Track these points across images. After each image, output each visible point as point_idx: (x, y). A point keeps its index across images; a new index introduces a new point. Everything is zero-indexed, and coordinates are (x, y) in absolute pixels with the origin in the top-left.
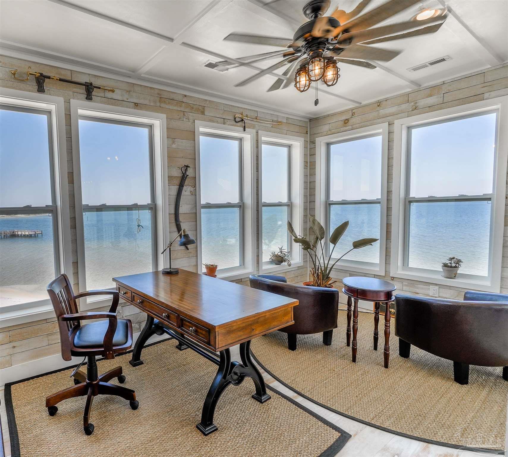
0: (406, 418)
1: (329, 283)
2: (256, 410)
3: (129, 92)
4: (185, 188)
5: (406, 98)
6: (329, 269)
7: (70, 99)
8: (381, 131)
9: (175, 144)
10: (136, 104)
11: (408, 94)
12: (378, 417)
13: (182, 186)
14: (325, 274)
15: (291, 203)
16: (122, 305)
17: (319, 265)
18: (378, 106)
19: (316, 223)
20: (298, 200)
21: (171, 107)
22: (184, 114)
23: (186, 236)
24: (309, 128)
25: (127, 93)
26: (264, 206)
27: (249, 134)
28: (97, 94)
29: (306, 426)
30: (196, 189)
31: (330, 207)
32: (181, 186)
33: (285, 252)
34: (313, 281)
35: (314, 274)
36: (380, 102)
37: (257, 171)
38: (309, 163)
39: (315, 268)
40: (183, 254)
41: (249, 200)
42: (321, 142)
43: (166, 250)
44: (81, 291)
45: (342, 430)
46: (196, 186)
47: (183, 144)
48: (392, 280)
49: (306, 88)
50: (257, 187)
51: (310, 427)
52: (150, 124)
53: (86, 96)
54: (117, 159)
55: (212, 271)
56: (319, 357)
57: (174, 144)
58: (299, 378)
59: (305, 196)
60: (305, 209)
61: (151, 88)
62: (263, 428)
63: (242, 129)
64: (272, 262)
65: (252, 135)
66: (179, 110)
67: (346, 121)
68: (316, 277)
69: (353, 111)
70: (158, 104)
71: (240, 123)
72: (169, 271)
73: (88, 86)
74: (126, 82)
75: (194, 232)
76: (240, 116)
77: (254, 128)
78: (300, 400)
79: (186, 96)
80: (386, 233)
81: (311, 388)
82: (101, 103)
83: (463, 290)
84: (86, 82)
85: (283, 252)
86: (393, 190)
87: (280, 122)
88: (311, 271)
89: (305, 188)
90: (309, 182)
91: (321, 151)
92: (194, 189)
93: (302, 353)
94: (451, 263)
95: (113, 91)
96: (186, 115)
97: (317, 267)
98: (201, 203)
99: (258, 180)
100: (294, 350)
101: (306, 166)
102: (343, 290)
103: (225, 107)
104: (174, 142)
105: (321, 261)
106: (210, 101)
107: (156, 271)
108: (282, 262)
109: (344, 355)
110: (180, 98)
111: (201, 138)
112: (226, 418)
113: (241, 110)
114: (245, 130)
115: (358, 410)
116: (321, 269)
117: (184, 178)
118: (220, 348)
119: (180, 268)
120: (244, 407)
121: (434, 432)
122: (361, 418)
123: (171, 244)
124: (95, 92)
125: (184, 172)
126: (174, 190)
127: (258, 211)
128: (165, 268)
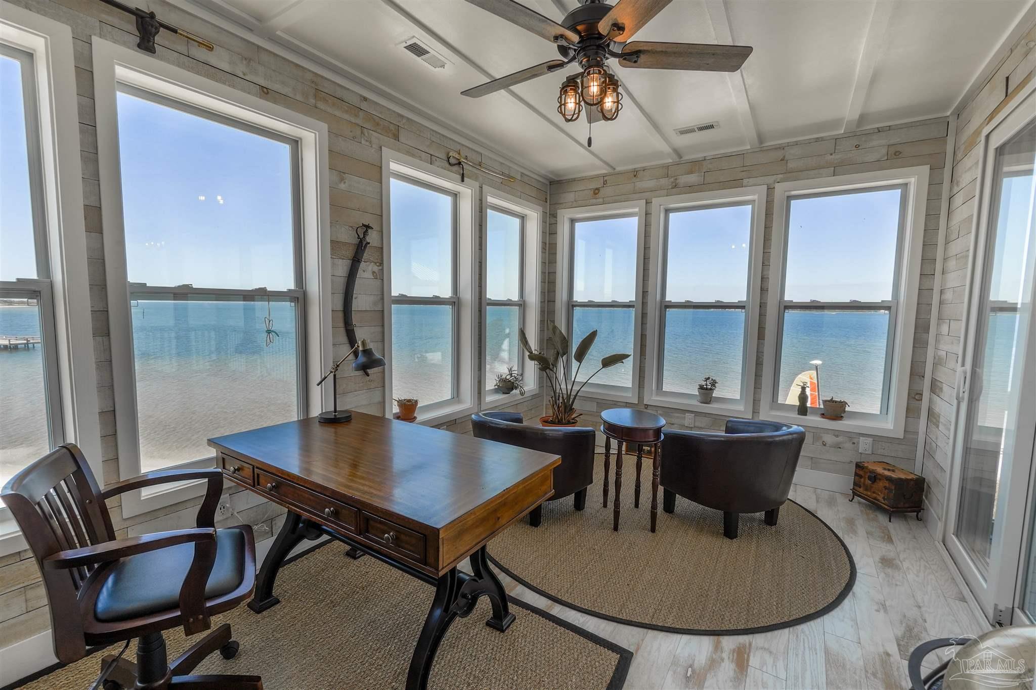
0: (689, 605)
1: (573, 417)
2: (495, 648)
3: (247, 61)
4: (363, 265)
5: (666, 170)
6: (572, 397)
7: (90, 36)
8: (637, 210)
9: (345, 183)
10: (265, 90)
11: (667, 167)
12: (658, 611)
13: (359, 262)
14: (568, 404)
15: (524, 301)
16: (230, 492)
17: (560, 392)
18: (635, 176)
19: (558, 332)
20: (533, 297)
21: (338, 113)
22: (362, 133)
23: (367, 352)
24: (549, 195)
25: (244, 62)
26: (489, 304)
27: (469, 186)
28: (167, 42)
29: (572, 655)
30: (382, 270)
31: (573, 310)
32: (356, 261)
33: (516, 375)
34: (552, 415)
35: (553, 405)
36: (637, 171)
37: (481, 249)
38: (547, 245)
39: (556, 397)
40: (359, 384)
41: (467, 294)
42: (564, 215)
43: (325, 378)
44: (125, 476)
45: (620, 648)
46: (383, 263)
47: (359, 185)
48: (646, 408)
49: (575, 116)
50: (480, 275)
51: (578, 655)
52: (295, 137)
53: (138, 40)
54: (222, 202)
55: (408, 410)
56: (573, 531)
57: (343, 182)
58: (551, 572)
59: (543, 293)
60: (542, 312)
61: (297, 65)
62: (510, 681)
63: (459, 177)
64: (498, 390)
65: (473, 190)
66: (354, 122)
67: (597, 191)
68: (556, 409)
69: (605, 178)
70: (312, 101)
71: (456, 168)
72: (333, 417)
73: (142, 17)
74: (242, 38)
75: (380, 344)
76: (457, 156)
77: (476, 179)
78: (557, 611)
79: (365, 99)
80: (640, 346)
81: (569, 586)
82: (179, 66)
83: (724, 418)
84: (137, 9)
85: (513, 375)
86: (649, 291)
87: (512, 178)
88: (550, 401)
89: (543, 282)
90: (547, 272)
91: (563, 229)
92: (380, 268)
93: (550, 529)
94: (707, 385)
95: (210, 49)
96: (366, 134)
97: (557, 394)
98: (392, 295)
99: (480, 263)
100: (537, 527)
101: (544, 249)
102: (602, 428)
103: (433, 135)
104: (342, 180)
105: (563, 387)
106: (408, 119)
107: (306, 417)
108: (512, 389)
109: (603, 522)
110: (355, 101)
111: (393, 182)
112: (447, 680)
113: (458, 147)
114: (463, 181)
115: (633, 607)
116: (563, 397)
117: (360, 247)
118: (445, 567)
119: (353, 410)
120: (475, 647)
121: (721, 617)
122: (640, 620)
123: (338, 366)
124: (161, 38)
125: (362, 236)
126: (342, 268)
127: (480, 311)
128: (324, 411)
